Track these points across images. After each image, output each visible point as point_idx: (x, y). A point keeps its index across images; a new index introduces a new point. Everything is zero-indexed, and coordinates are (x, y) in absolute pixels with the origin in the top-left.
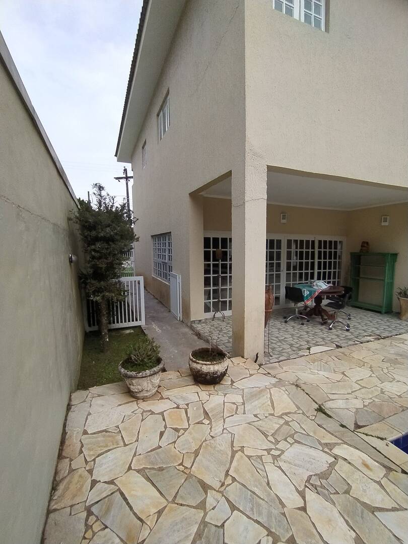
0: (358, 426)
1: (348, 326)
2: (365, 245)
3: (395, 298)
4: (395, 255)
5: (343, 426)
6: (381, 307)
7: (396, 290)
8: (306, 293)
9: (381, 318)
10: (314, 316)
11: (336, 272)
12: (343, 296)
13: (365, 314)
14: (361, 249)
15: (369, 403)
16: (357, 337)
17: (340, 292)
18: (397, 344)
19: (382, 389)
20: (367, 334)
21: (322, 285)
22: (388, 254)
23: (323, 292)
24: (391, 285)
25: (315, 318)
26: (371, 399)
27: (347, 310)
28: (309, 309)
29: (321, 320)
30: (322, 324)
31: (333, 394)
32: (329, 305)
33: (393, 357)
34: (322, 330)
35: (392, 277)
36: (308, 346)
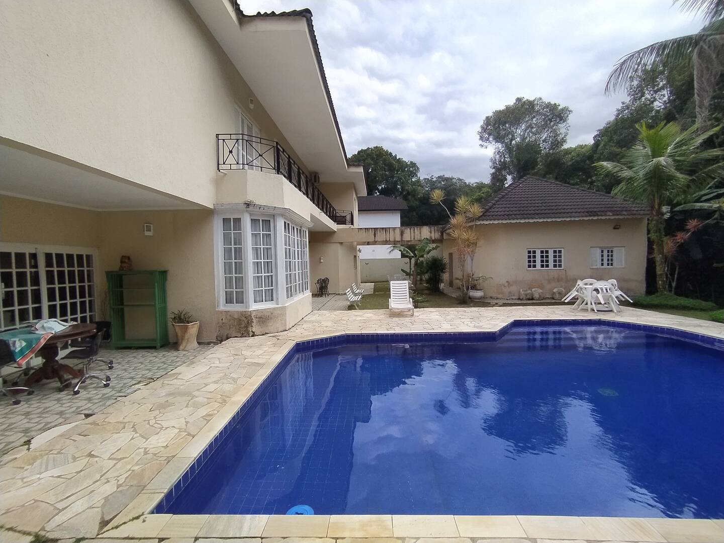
0: (105, 523)
1: (108, 379)
2: (127, 261)
3: (170, 324)
4: (164, 273)
6: (155, 340)
7: (170, 316)
8: (18, 344)
9: (155, 354)
10: (45, 381)
11: (76, 303)
12: (93, 337)
13: (135, 354)
14: (121, 267)
15: (127, 478)
16: (119, 392)
17: (89, 331)
18: (170, 383)
19: (146, 449)
20: (134, 382)
21: (55, 326)
22: (156, 271)
23: (56, 337)
24: (164, 309)
25: (47, 384)
26: (129, 470)
27: (103, 355)
28: (32, 371)
29: (58, 384)
30: (60, 390)
31: (67, 498)
32: (70, 356)
33: (163, 400)
34: (59, 400)
35: (164, 299)
36: (26, 439)
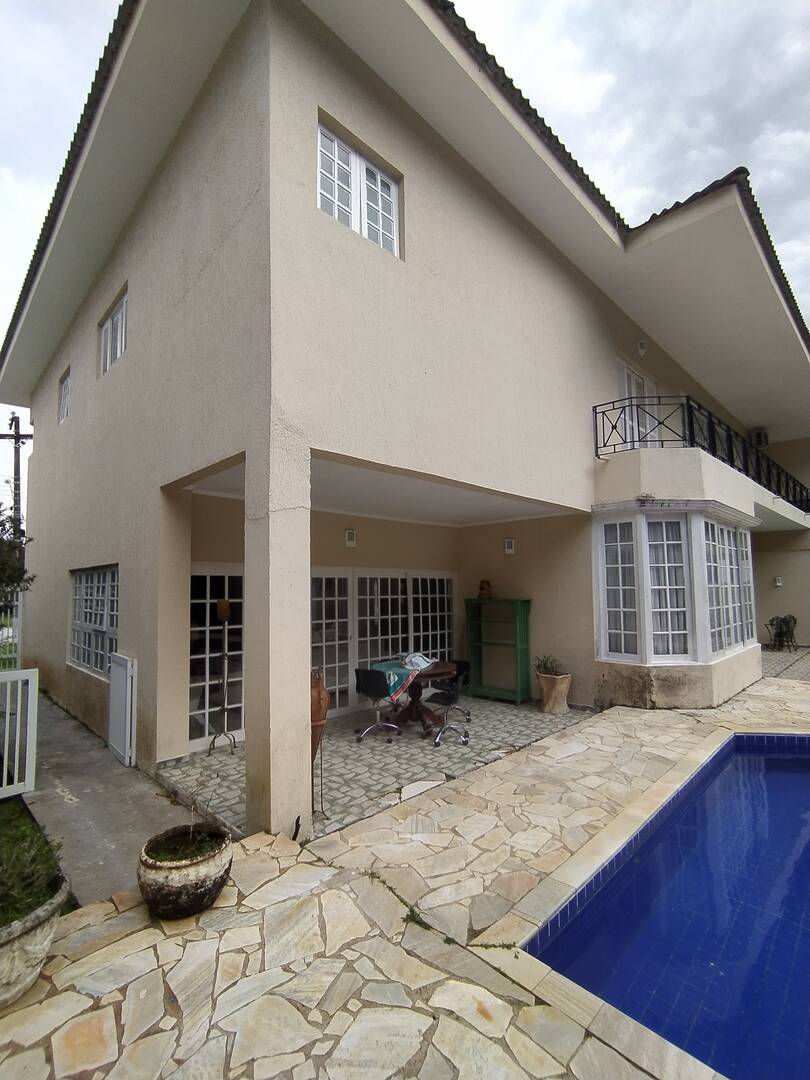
0: (474, 933)
1: (466, 735)
2: (486, 586)
3: (533, 672)
4: (527, 603)
5: (449, 941)
6: (514, 692)
7: (533, 662)
8: (393, 679)
9: (515, 712)
10: (410, 722)
11: (436, 635)
12: (454, 680)
13: (493, 708)
14: (480, 594)
15: (493, 881)
16: (479, 755)
17: (449, 673)
18: (536, 758)
19: (512, 847)
20: (494, 747)
21: (419, 662)
22: (518, 601)
23: (422, 676)
24: (527, 651)
25: (413, 726)
26: (495, 871)
27: (463, 703)
28: (401, 709)
29: (421, 729)
30: (424, 737)
31: (436, 877)
32: (433, 698)
33: (529, 782)
34: (422, 749)
35: (527, 640)
36: (398, 786)
